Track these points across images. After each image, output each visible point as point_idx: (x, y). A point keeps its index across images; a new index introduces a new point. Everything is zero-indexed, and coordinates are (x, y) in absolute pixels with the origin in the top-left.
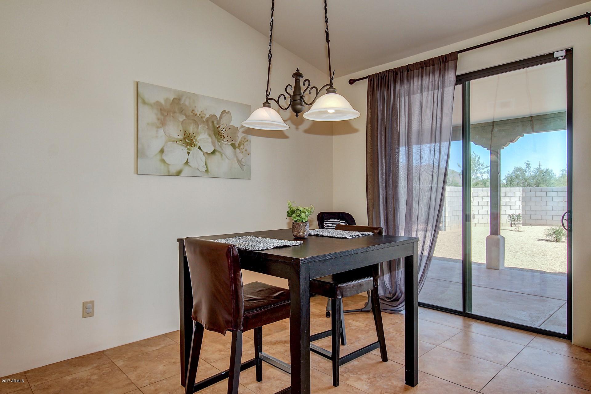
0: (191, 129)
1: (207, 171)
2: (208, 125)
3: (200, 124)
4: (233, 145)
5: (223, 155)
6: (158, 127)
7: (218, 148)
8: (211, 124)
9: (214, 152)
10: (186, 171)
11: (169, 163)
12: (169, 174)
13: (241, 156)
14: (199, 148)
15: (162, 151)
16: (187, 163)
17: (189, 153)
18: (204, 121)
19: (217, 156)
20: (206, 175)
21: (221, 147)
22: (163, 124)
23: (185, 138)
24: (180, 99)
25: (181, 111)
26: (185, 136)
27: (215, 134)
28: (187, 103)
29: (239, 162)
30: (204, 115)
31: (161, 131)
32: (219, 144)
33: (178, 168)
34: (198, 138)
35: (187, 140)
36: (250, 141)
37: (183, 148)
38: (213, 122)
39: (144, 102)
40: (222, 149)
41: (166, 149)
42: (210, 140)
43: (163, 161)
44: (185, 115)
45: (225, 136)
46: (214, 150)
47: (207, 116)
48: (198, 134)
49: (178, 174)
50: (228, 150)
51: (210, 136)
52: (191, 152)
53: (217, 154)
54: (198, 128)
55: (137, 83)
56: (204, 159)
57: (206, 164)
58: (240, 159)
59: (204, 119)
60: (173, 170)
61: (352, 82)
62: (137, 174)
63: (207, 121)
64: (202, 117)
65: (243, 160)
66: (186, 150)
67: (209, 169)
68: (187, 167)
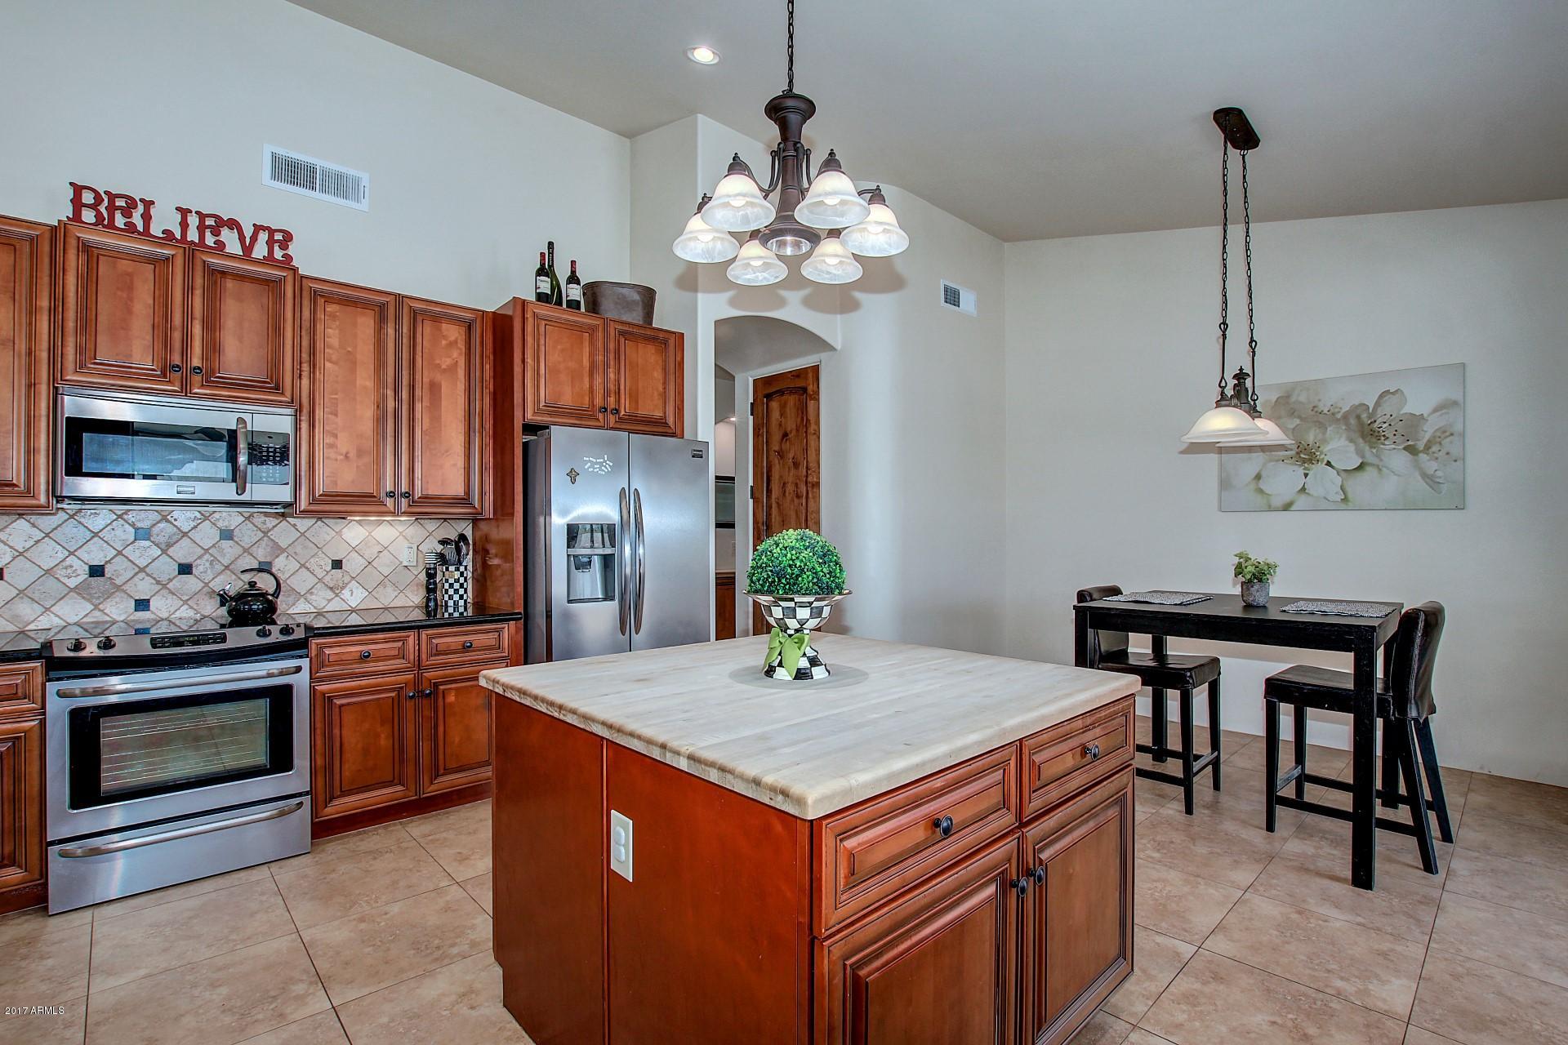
0: (1311, 437)
1: (1345, 500)
2: (1347, 424)
3: (1330, 426)
4: (1411, 450)
5: (1384, 469)
7: (1370, 458)
8: (1353, 421)
9: (1361, 467)
10: (1302, 502)
11: (1270, 493)
12: (1270, 510)
13: (1431, 466)
14: (1329, 464)
15: (1258, 477)
16: (1303, 489)
17: (1306, 475)
18: (1338, 420)
19: (1370, 473)
20: (1343, 506)
21: (1378, 456)
23: (1298, 453)
24: (1288, 397)
25: (1290, 413)
26: (1300, 449)
27: (1363, 436)
28: (1302, 398)
29: (1425, 476)
30: (1336, 410)
32: (1374, 451)
33: (1287, 499)
34: (1326, 448)
35: (1302, 456)
36: (1463, 435)
37: (1296, 468)
38: (1358, 417)
40: (1381, 460)
41: (1264, 474)
42: (1352, 447)
43: (1261, 491)
44: (1299, 417)
45: (1390, 435)
46: (1361, 463)
47: (1346, 409)
48: (1325, 441)
49: (1287, 507)
50: (1397, 460)
51: (1351, 441)
52: (1311, 473)
53: (1368, 469)
54: (1324, 434)
56: (1339, 480)
57: (1342, 488)
58: (1430, 472)
59: (1339, 416)
60: (1278, 502)
62: (1221, 510)
63: (1345, 417)
64: (1333, 414)
65: (1439, 473)
66: (1301, 471)
67: (1350, 496)
68: (1303, 497)
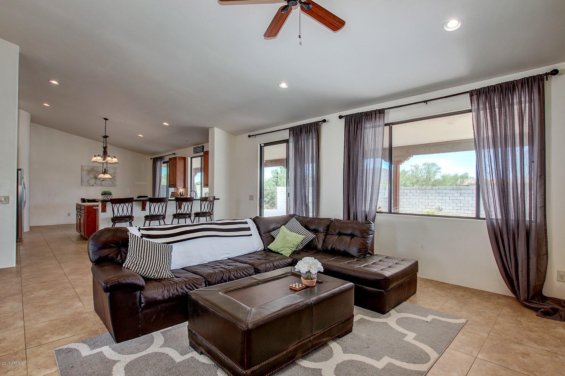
0: (96, 175)
1: (101, 185)
5: (107, 181)
6: (87, 175)
9: (103, 180)
10: (95, 184)
11: (90, 183)
14: (99, 179)
15: (88, 181)
22: (88, 174)
23: (95, 177)
25: (94, 171)
28: (96, 169)
31: (88, 176)
33: (93, 184)
36: (116, 177)
39: (83, 170)
41: (89, 180)
43: (88, 183)
49: (93, 186)
53: (105, 181)
55: (82, 166)
56: (100, 182)
57: (101, 183)
60: (91, 185)
61: (151, 159)
62: (81, 186)
66: (95, 180)
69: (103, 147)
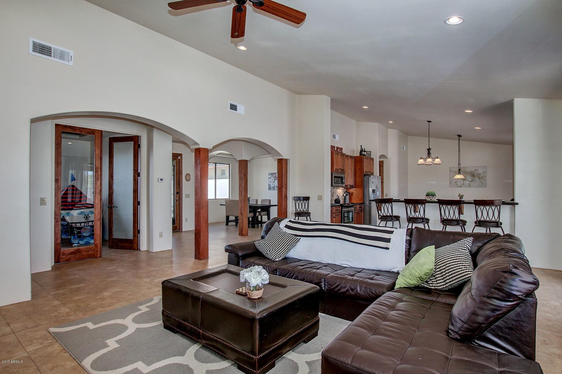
1: (470, 186)
3: (467, 174)
4: (479, 178)
5: (475, 181)
7: (473, 180)
8: (471, 174)
9: (472, 181)
11: (458, 184)
12: (458, 187)
13: (482, 181)
14: (467, 180)
15: (456, 182)
16: (463, 184)
19: (473, 181)
21: (474, 179)
27: (472, 176)
28: (463, 170)
29: (481, 182)
30: (468, 172)
33: (461, 185)
34: (467, 178)
36: (486, 177)
38: (472, 173)
39: (451, 171)
42: (471, 178)
43: (456, 184)
45: (476, 176)
47: (470, 172)
48: (467, 176)
49: (461, 187)
50: (477, 180)
51: (471, 176)
55: (450, 167)
56: (469, 183)
57: (469, 184)
58: (482, 182)
60: (459, 186)
62: (449, 187)
63: (470, 173)
66: (463, 181)
67: (470, 185)
68: (463, 185)
69: (428, 149)
